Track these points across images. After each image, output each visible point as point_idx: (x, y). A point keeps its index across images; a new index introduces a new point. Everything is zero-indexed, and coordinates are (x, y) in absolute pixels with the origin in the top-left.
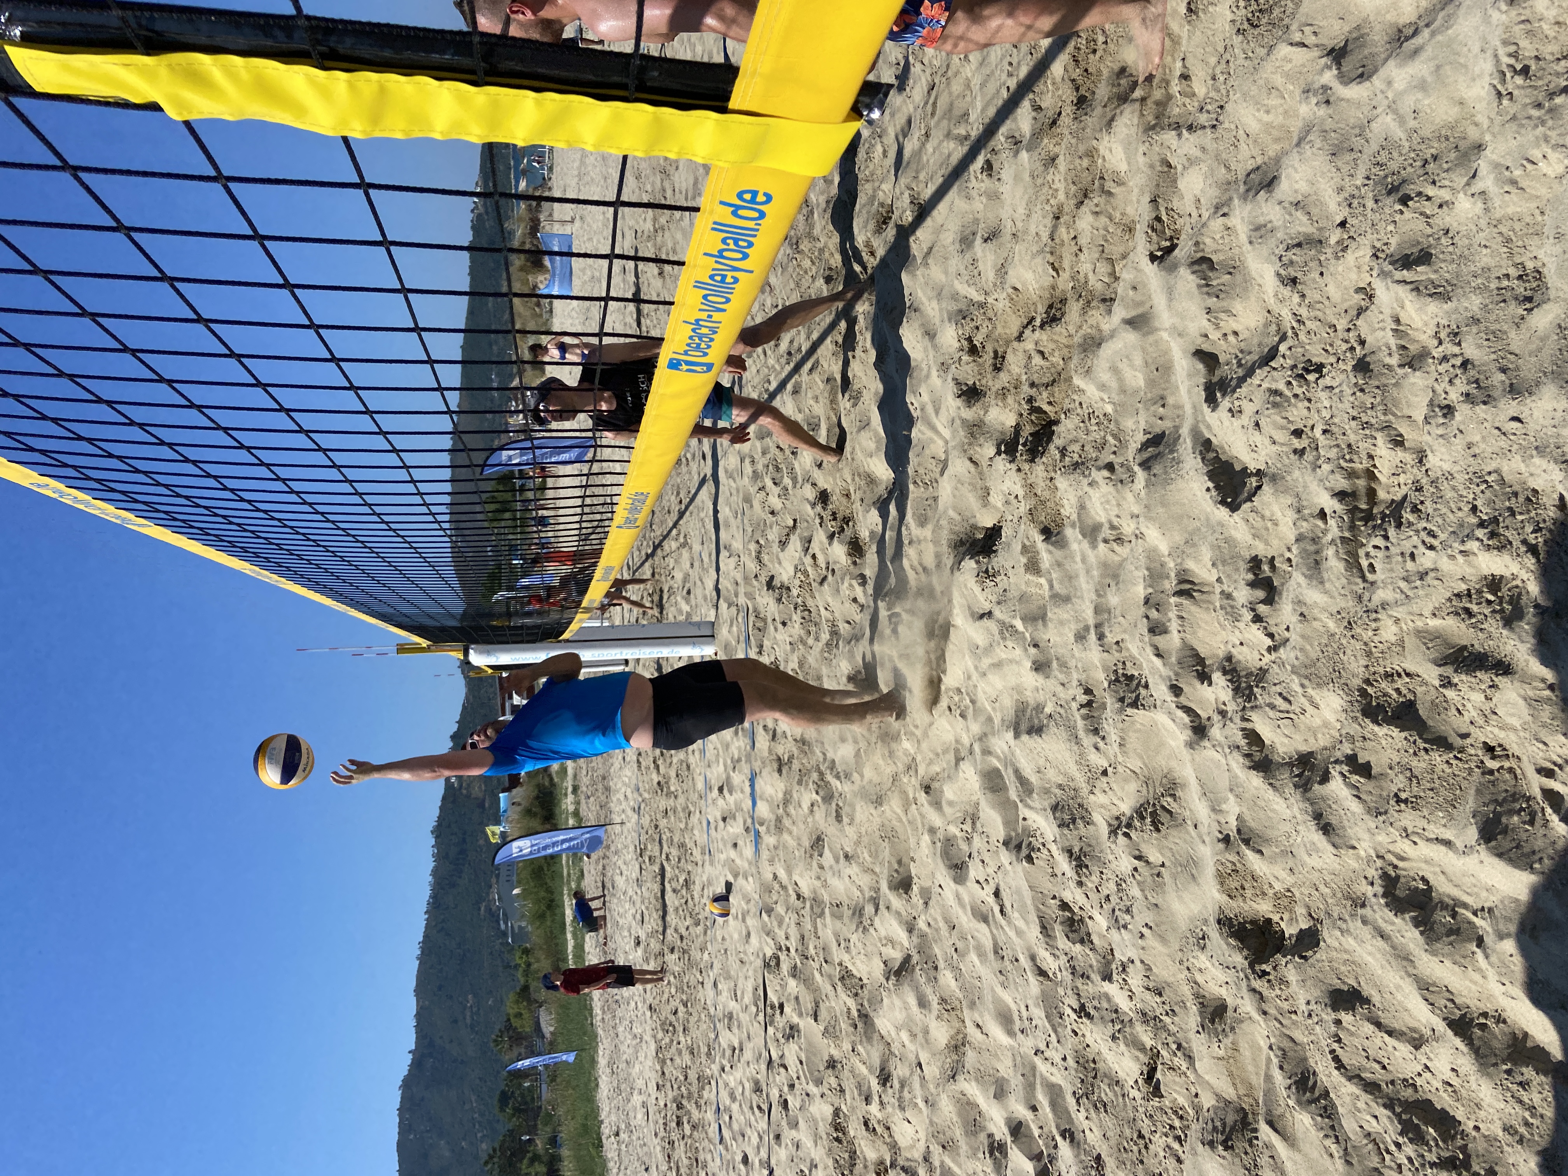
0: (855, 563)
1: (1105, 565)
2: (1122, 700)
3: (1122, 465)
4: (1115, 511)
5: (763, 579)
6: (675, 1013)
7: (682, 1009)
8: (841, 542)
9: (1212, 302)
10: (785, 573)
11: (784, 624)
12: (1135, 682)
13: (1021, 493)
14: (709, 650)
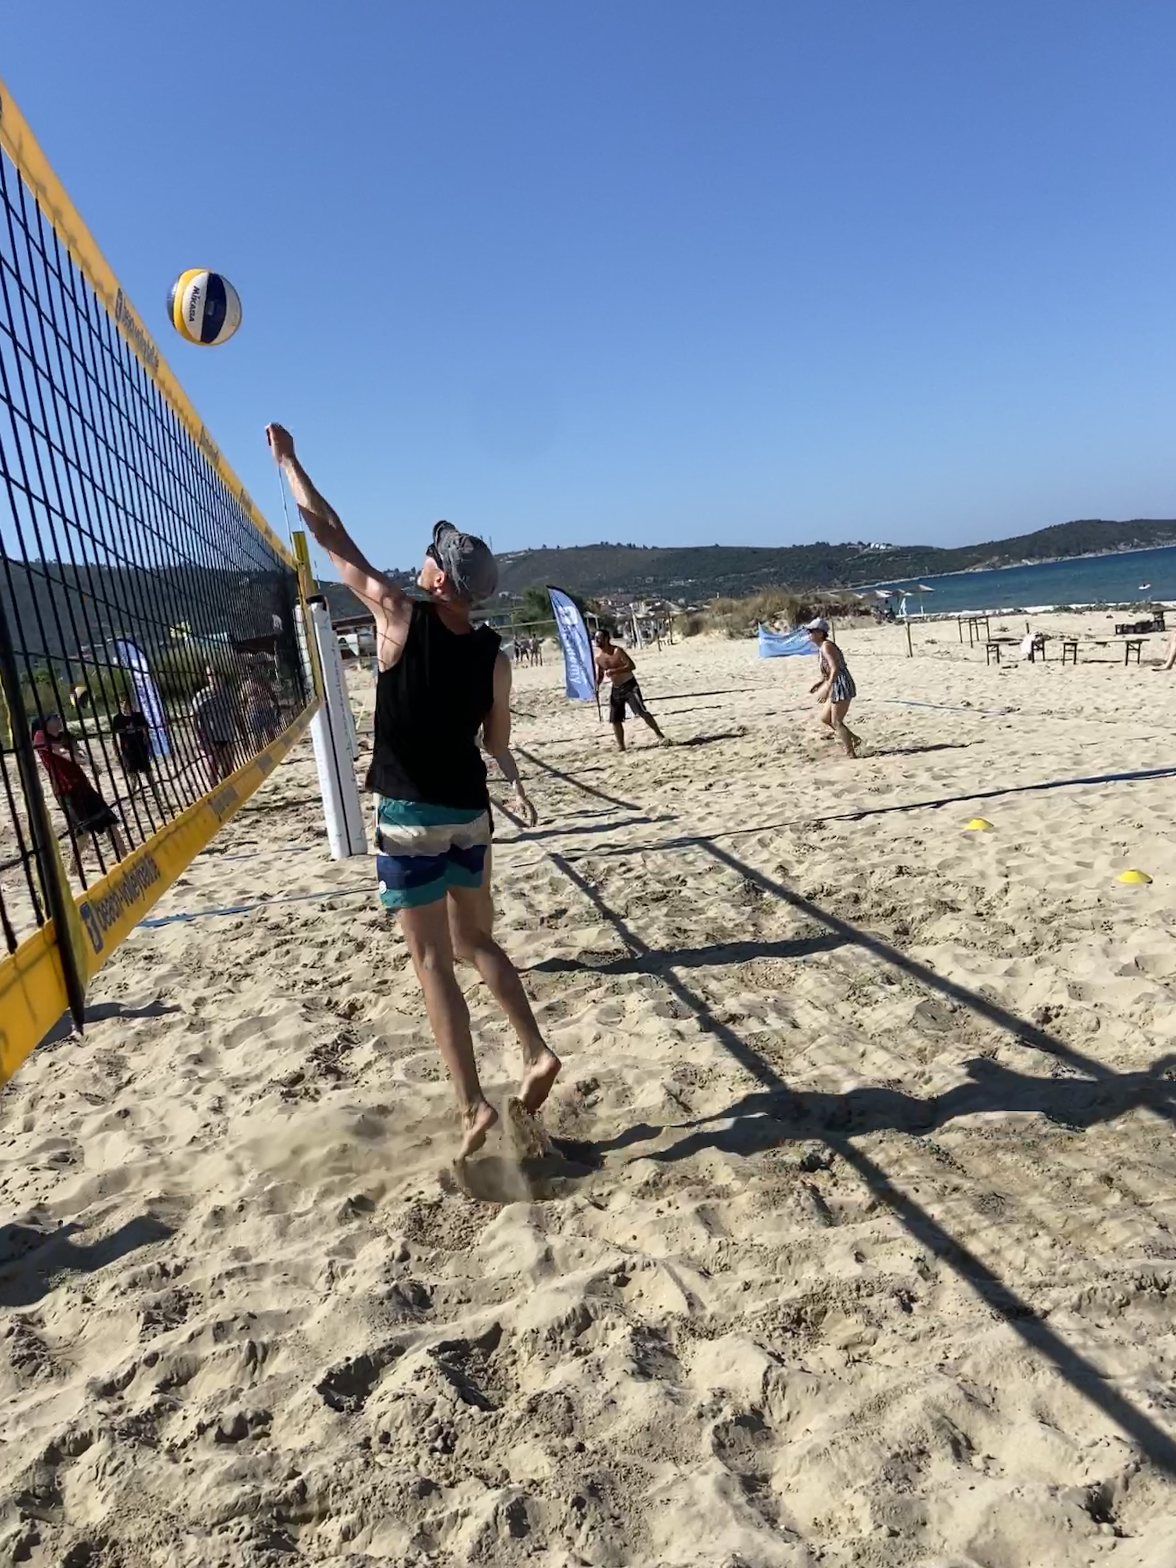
3: (405, 1268)
4: (361, 1269)
12: (176, 1317)
14: (336, 851)
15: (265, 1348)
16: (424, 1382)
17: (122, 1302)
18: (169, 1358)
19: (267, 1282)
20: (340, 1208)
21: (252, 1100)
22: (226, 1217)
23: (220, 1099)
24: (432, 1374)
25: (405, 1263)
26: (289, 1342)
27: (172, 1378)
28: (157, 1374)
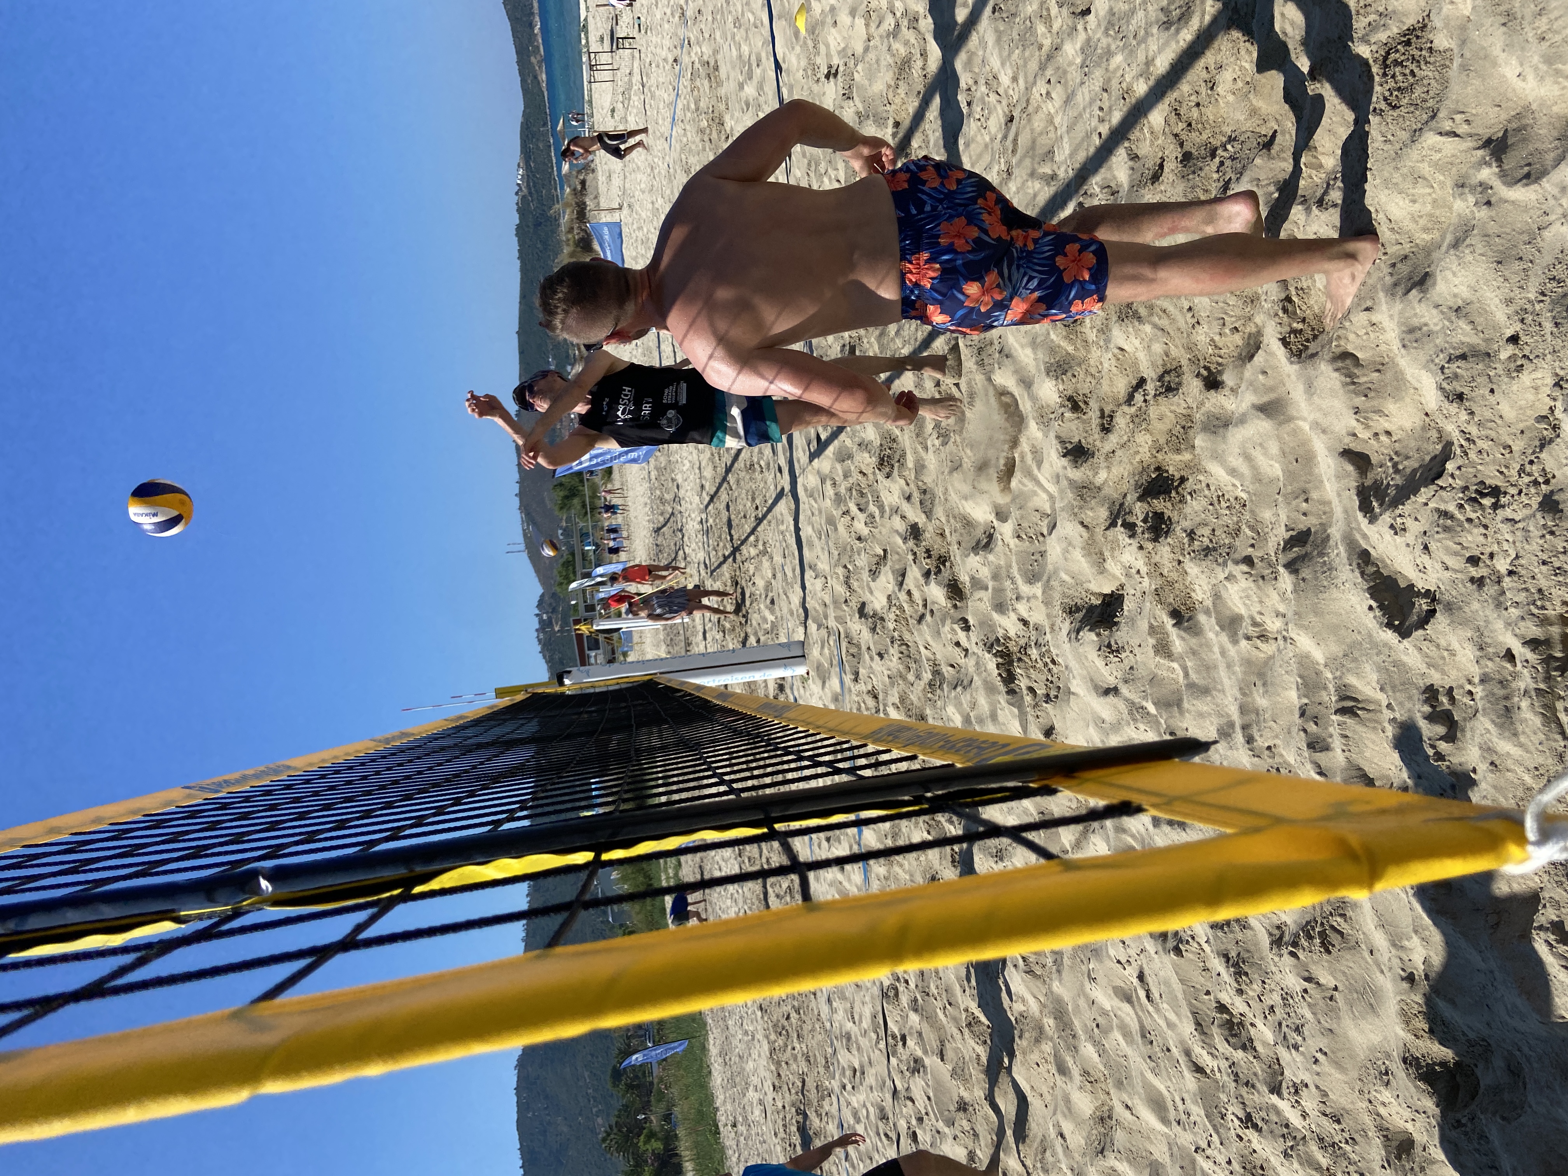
0: (955, 606)
1: (1248, 662)
3: (1262, 559)
4: (1257, 608)
5: (854, 605)
6: (788, 1018)
7: (794, 1015)
8: (939, 583)
9: (1360, 401)
10: (878, 602)
11: (881, 656)
13: (1144, 570)
14: (801, 670)
15: (1342, 698)
16: (1409, 522)
19: (1261, 701)
20: (1182, 633)
24: (1400, 515)
25: (1256, 561)
26: (1338, 674)
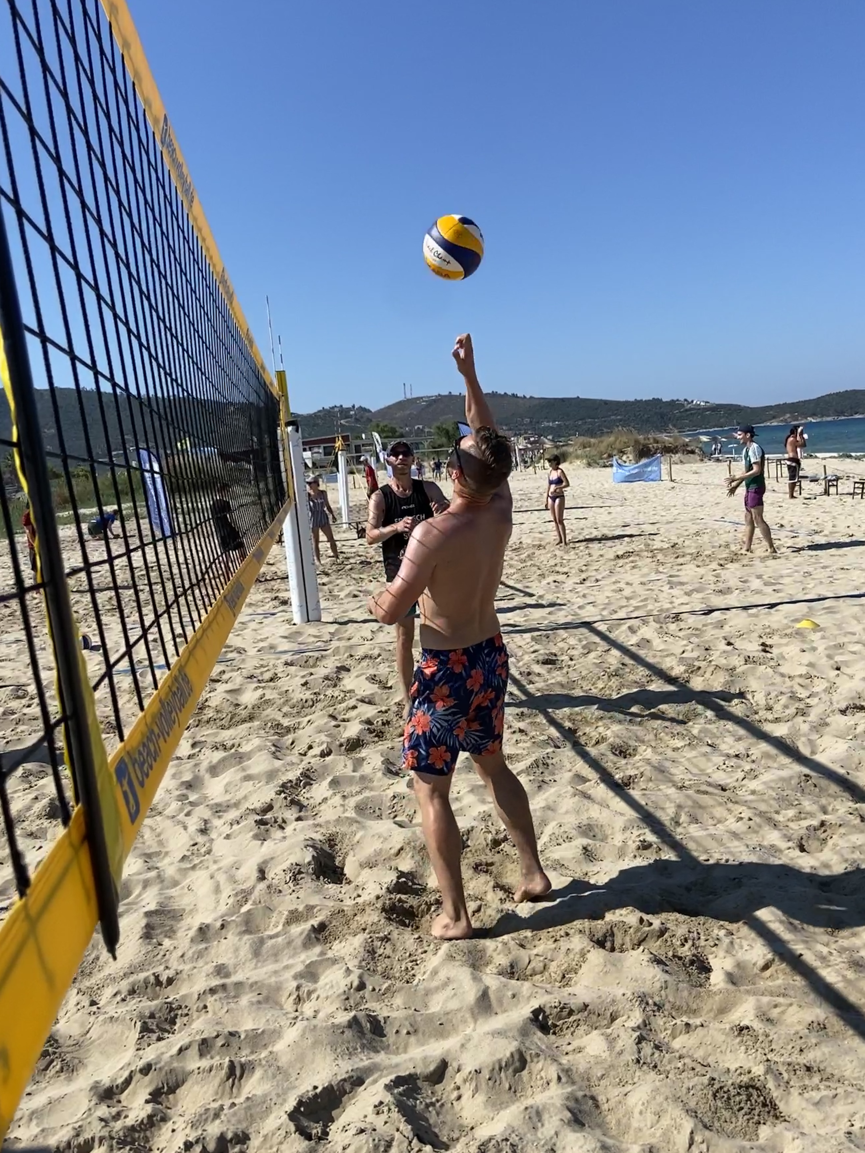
0: (341, 745)
1: (278, 988)
2: (152, 1016)
3: (363, 998)
4: (323, 994)
5: (349, 662)
8: (361, 732)
9: (486, 1074)
10: (348, 682)
11: (305, 684)
12: (168, 1027)
13: (360, 900)
14: (297, 618)
15: (243, 1066)
16: (384, 1117)
17: (123, 1009)
18: (160, 1069)
19: (245, 1000)
20: (306, 933)
21: (231, 824)
22: (210, 934)
23: (206, 822)
24: (390, 1109)
25: (361, 993)
26: (264, 1062)
27: (163, 1087)
28: (151, 1082)
